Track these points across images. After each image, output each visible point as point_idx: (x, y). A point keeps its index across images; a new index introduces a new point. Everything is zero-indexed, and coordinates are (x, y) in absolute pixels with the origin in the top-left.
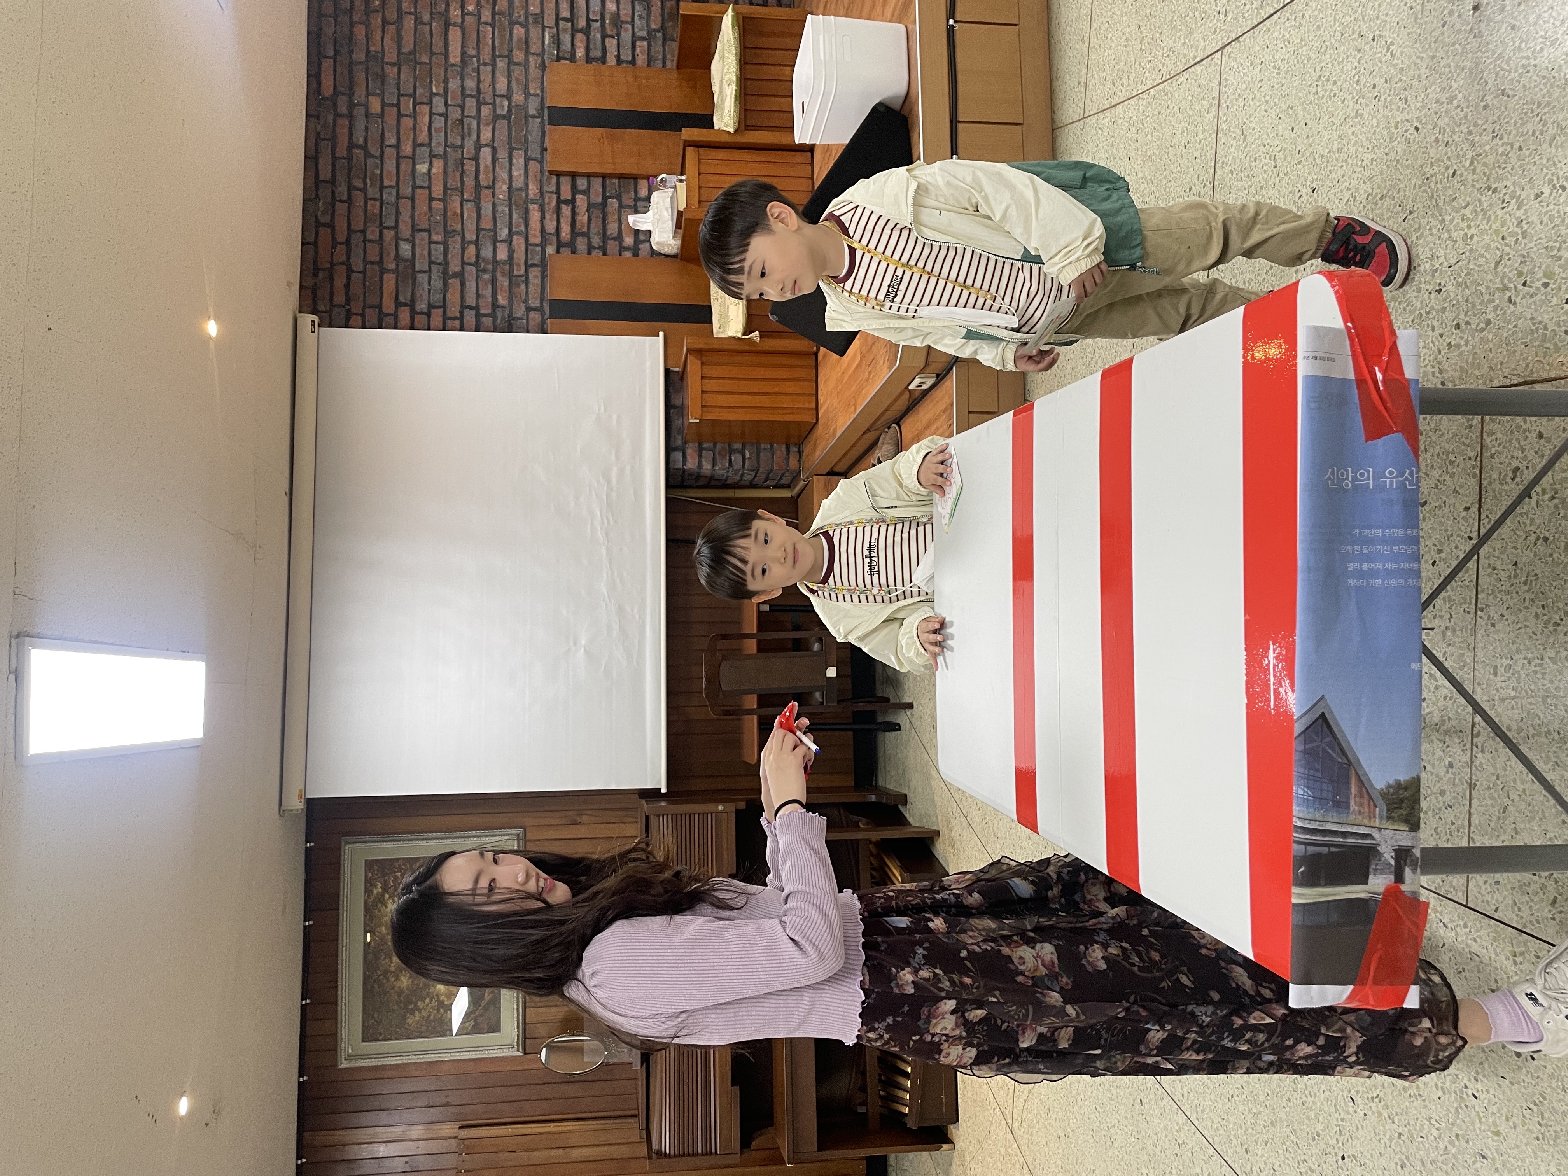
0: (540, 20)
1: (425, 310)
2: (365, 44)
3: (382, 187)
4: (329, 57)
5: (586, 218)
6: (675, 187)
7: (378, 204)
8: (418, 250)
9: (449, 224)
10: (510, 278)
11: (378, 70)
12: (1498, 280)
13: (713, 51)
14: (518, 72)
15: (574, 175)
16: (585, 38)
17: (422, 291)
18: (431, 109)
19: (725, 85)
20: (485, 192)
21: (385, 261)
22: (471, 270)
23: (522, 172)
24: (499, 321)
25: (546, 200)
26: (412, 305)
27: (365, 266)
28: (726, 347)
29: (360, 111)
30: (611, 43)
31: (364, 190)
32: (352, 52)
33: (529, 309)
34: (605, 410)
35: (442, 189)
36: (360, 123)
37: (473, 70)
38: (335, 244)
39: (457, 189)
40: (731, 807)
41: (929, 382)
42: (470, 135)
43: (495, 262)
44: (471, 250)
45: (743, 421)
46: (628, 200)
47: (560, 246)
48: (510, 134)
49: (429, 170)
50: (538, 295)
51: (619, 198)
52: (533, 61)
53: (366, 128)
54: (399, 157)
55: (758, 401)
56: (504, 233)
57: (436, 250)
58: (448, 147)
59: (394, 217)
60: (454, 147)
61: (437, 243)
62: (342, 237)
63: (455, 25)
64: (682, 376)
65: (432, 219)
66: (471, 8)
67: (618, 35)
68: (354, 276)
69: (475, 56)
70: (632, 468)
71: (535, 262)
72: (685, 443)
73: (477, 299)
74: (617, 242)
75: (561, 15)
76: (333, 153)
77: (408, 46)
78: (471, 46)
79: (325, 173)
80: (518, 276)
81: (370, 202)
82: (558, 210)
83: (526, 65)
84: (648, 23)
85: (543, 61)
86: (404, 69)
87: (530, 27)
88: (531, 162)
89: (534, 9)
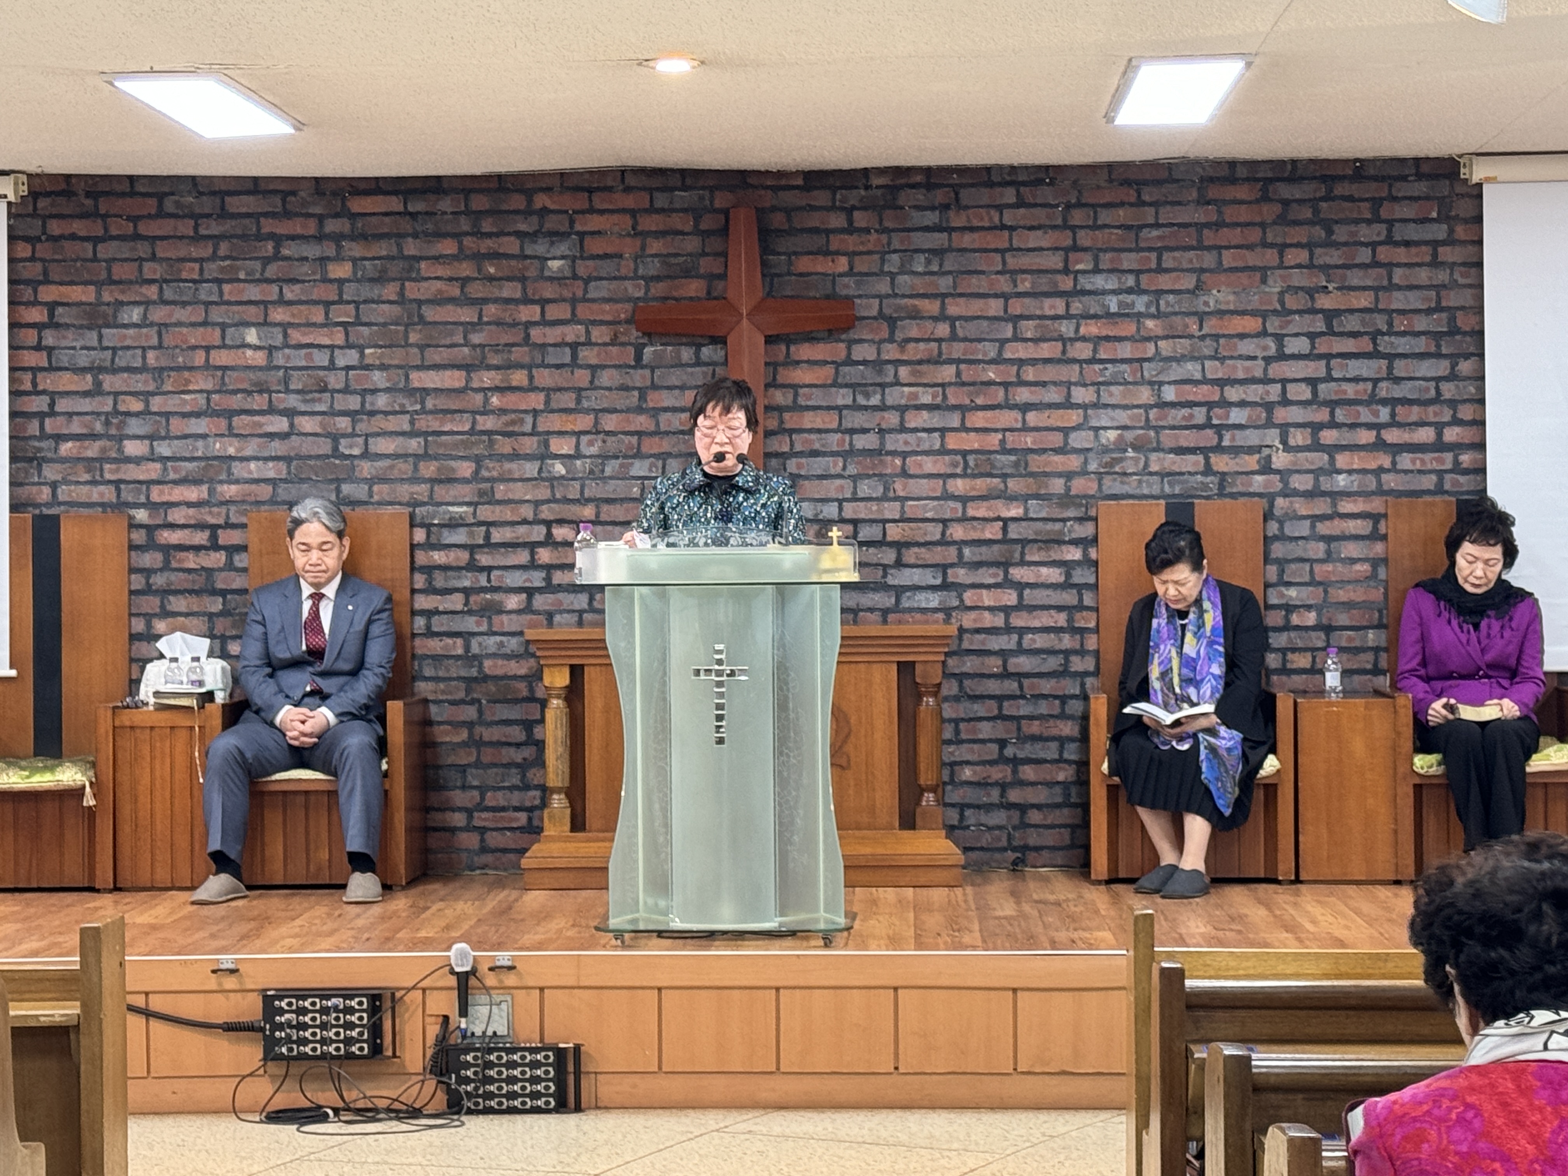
0: (485, 499)
1: (44, 343)
2: (429, 254)
3: (219, 281)
4: (405, 204)
5: (192, 565)
7: (196, 277)
8: (131, 332)
9: (172, 374)
10: (101, 460)
11: (391, 274)
14: (405, 468)
16: (462, 564)
17: (70, 338)
18: (340, 347)
20: (223, 423)
21: (114, 287)
22: (107, 405)
23: (255, 476)
24: (36, 444)
25: (215, 510)
26: (53, 324)
27: (105, 261)
29: (330, 250)
30: (456, 602)
31: (214, 257)
32: (415, 236)
33: (54, 486)
35: (224, 363)
36: (312, 251)
37: (402, 405)
38: (135, 219)
39: (223, 383)
42: (305, 401)
43: (121, 438)
44: (136, 406)
46: (220, 625)
47: (150, 529)
48: (310, 457)
49: (249, 346)
50: (74, 498)
51: (224, 613)
52: (421, 490)
53: (306, 259)
54: (265, 304)
56: (164, 449)
57: (133, 356)
58: (286, 372)
59: (177, 298)
60: (286, 381)
62: (144, 229)
63: (469, 380)
65: (178, 350)
66: (495, 400)
67: (470, 612)
68: (89, 246)
69: (423, 407)
71: (124, 494)
74: (158, 610)
75: (492, 530)
76: (266, 215)
77: (430, 313)
78: (437, 402)
79: (235, 204)
80: (102, 470)
81: (197, 266)
82: (200, 526)
83: (415, 480)
84: (494, 655)
85: (424, 504)
86: (396, 310)
87: (473, 486)
88: (270, 488)
89: (501, 490)
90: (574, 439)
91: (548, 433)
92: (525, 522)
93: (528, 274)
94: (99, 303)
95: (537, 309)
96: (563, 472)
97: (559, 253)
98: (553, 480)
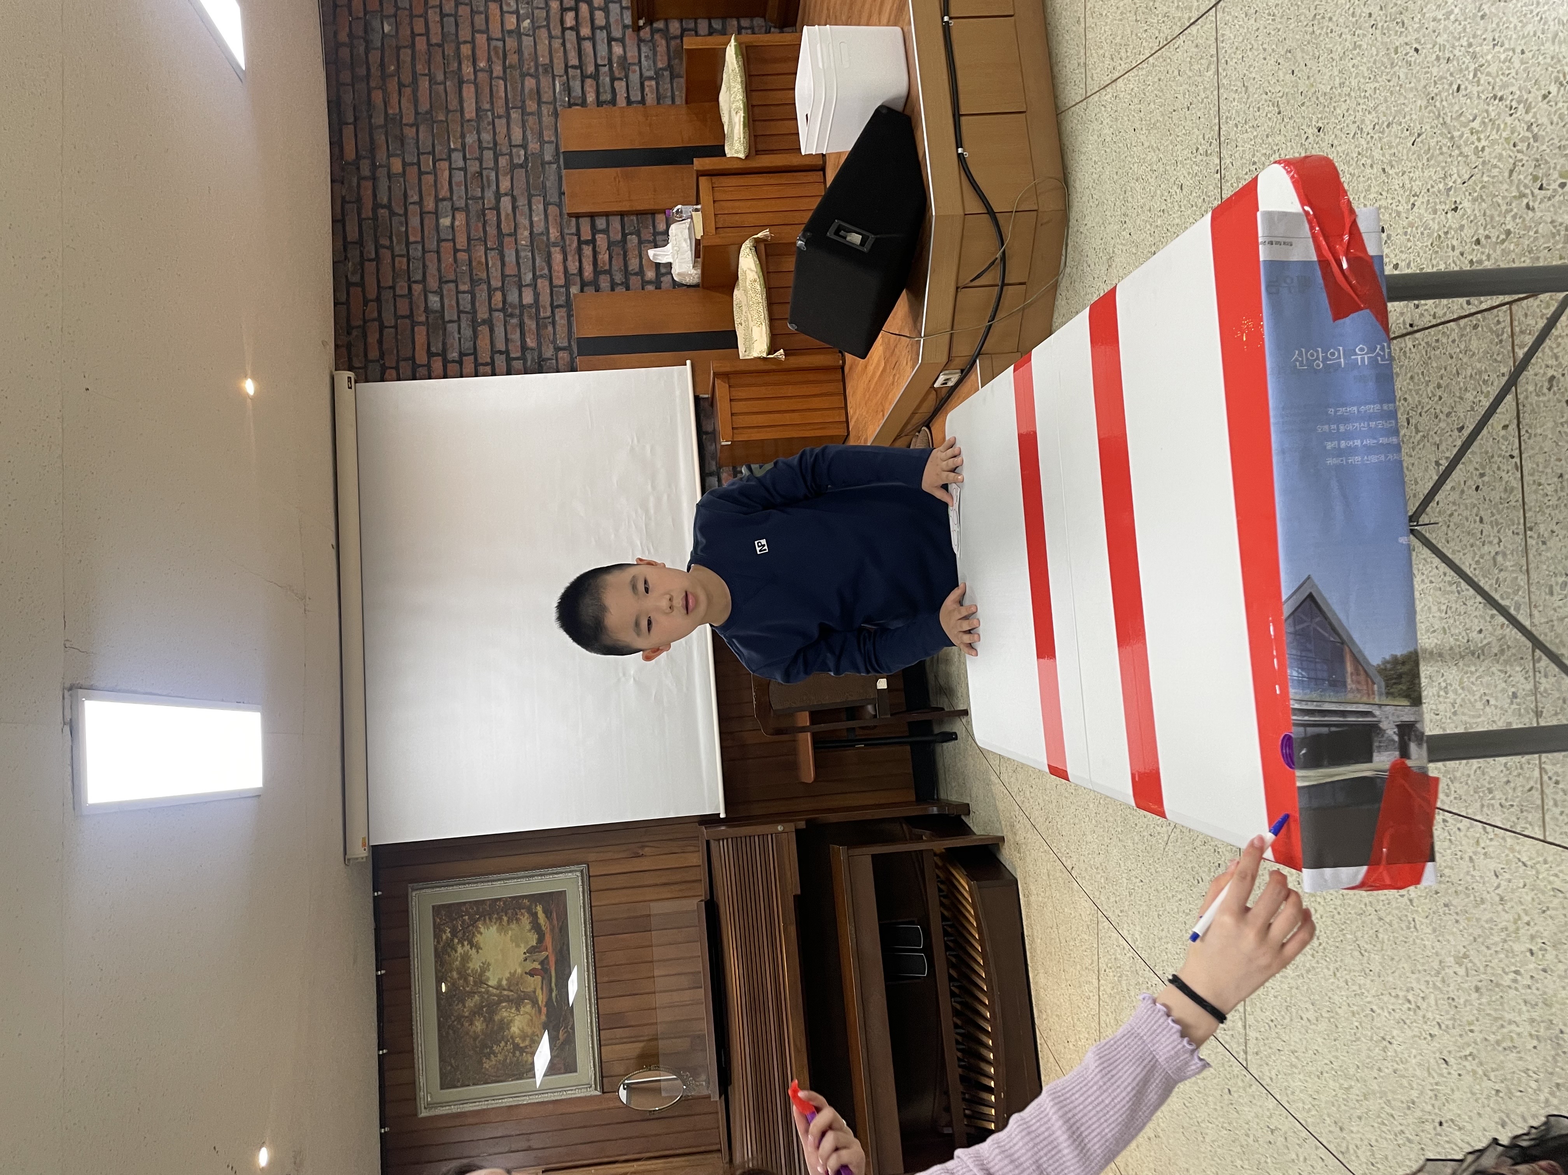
0: (550, 70)
1: (457, 359)
2: (383, 107)
3: (408, 244)
4: (347, 124)
5: (607, 256)
6: (691, 217)
7: (405, 260)
8: (446, 301)
9: (474, 273)
10: (538, 320)
11: (398, 132)
12: (1514, 188)
13: (719, 82)
14: (531, 120)
15: (592, 216)
16: (595, 83)
17: (453, 340)
18: (450, 164)
19: (733, 113)
20: (507, 240)
21: (415, 313)
22: (498, 316)
23: (543, 216)
24: (529, 363)
25: (567, 243)
26: (443, 354)
27: (396, 321)
28: (753, 368)
29: (382, 173)
31: (391, 248)
32: (370, 117)
33: (558, 349)
34: (638, 441)
35: (466, 240)
36: (383, 184)
37: (489, 124)
38: (366, 302)
39: (480, 239)
40: (791, 827)
41: (954, 379)
42: (489, 186)
43: (522, 306)
44: (498, 296)
45: (776, 440)
46: (647, 235)
47: (583, 285)
48: (528, 182)
49: (452, 223)
50: (564, 335)
51: (638, 234)
52: (546, 110)
53: (390, 188)
54: (422, 214)
55: (787, 418)
56: (528, 277)
57: (464, 299)
58: (470, 199)
59: (420, 272)
60: (474, 198)
61: (464, 292)
62: (372, 294)
63: (468, 82)
64: (712, 401)
65: (458, 270)
66: (482, 64)
67: (627, 77)
68: (386, 331)
69: (489, 110)
70: (669, 496)
71: (561, 303)
72: (719, 467)
73: (507, 345)
74: (639, 277)
75: (570, 64)
76: (359, 214)
77: (424, 107)
78: (485, 102)
79: (353, 234)
80: (545, 318)
81: (397, 259)
82: (579, 251)
83: (539, 114)
84: (655, 63)
85: (555, 109)
86: (422, 128)
87: (541, 77)
88: (550, 207)
89: (543, 60)
90: (506, 15)
91: (502, 31)
92: (564, 44)
93: (394, 44)
94: (427, 323)
95: (417, 38)
96: (528, 21)
97: (380, 26)
98: (535, 28)
